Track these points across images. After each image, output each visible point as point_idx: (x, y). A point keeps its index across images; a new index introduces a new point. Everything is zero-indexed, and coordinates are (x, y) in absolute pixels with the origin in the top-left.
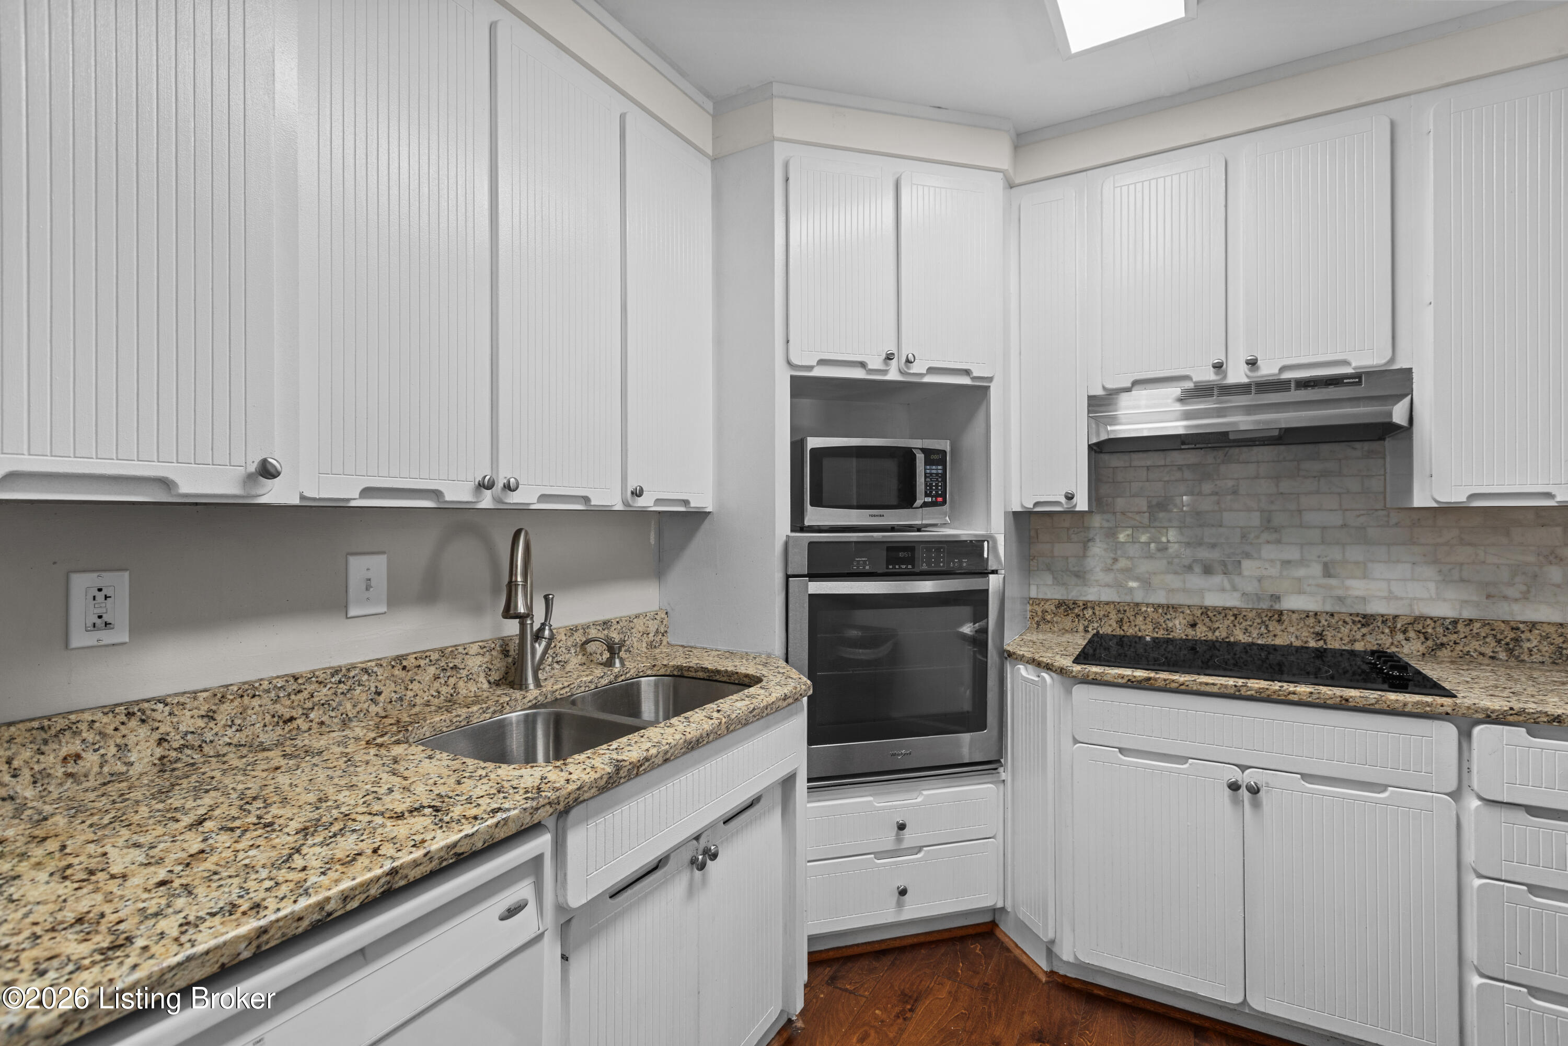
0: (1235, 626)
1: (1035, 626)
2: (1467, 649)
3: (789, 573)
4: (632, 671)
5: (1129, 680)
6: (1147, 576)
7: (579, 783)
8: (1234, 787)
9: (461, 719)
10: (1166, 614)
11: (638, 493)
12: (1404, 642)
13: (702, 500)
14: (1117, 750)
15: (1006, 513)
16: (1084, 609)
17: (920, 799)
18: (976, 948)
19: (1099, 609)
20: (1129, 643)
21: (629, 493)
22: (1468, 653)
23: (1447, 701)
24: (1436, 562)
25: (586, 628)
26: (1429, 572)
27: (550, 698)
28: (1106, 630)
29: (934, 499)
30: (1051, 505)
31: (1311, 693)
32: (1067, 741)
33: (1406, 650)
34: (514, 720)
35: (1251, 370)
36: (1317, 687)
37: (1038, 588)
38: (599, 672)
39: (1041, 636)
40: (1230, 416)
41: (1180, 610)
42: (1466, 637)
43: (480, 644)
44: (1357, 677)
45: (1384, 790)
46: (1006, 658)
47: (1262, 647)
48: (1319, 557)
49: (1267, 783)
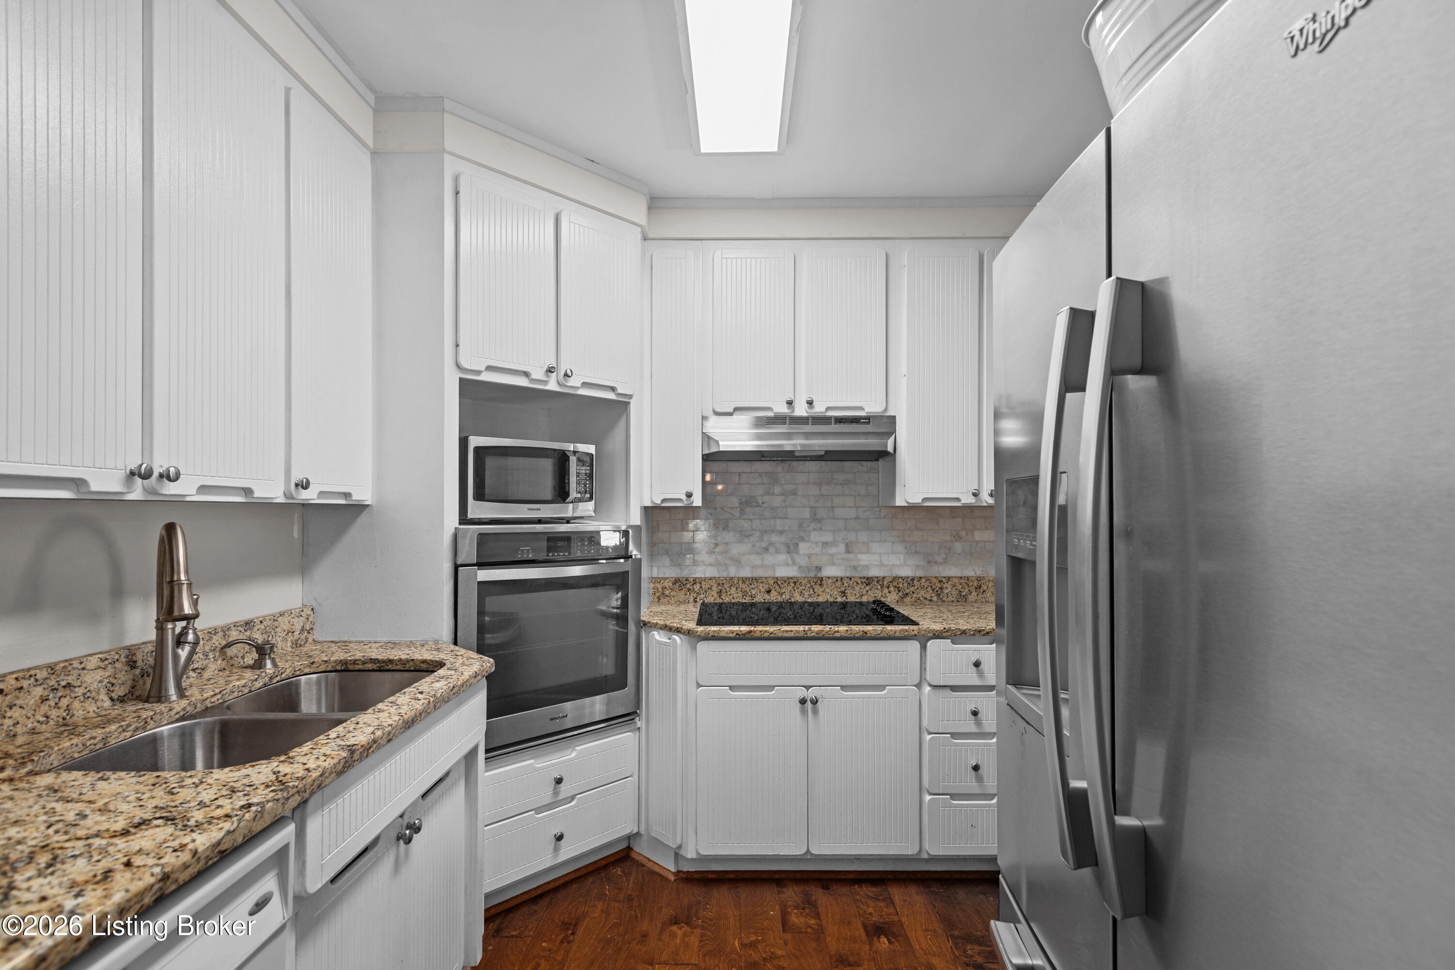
0: (794, 590)
1: (657, 600)
2: (918, 596)
3: (459, 562)
4: (288, 671)
5: (737, 634)
6: (738, 556)
7: (321, 770)
8: (803, 702)
9: (96, 741)
10: (751, 584)
11: (304, 485)
12: (888, 594)
13: (363, 494)
14: (728, 688)
15: (641, 507)
16: (694, 584)
17: (573, 755)
18: (617, 870)
19: (704, 583)
20: (726, 609)
21: (293, 486)
22: (919, 599)
23: (915, 627)
24: (904, 541)
25: (226, 630)
26: (900, 548)
27: (200, 707)
28: (710, 600)
29: (583, 495)
30: (675, 502)
31: (847, 631)
32: (692, 685)
33: (889, 600)
34: (166, 733)
35: (809, 408)
36: (850, 626)
37: (658, 569)
38: (249, 675)
39: (663, 608)
40: (796, 439)
41: (760, 581)
42: (918, 588)
43: (100, 656)
44: (863, 620)
45: (884, 689)
46: (642, 627)
47: (810, 604)
48: (843, 539)
49: (822, 696)
